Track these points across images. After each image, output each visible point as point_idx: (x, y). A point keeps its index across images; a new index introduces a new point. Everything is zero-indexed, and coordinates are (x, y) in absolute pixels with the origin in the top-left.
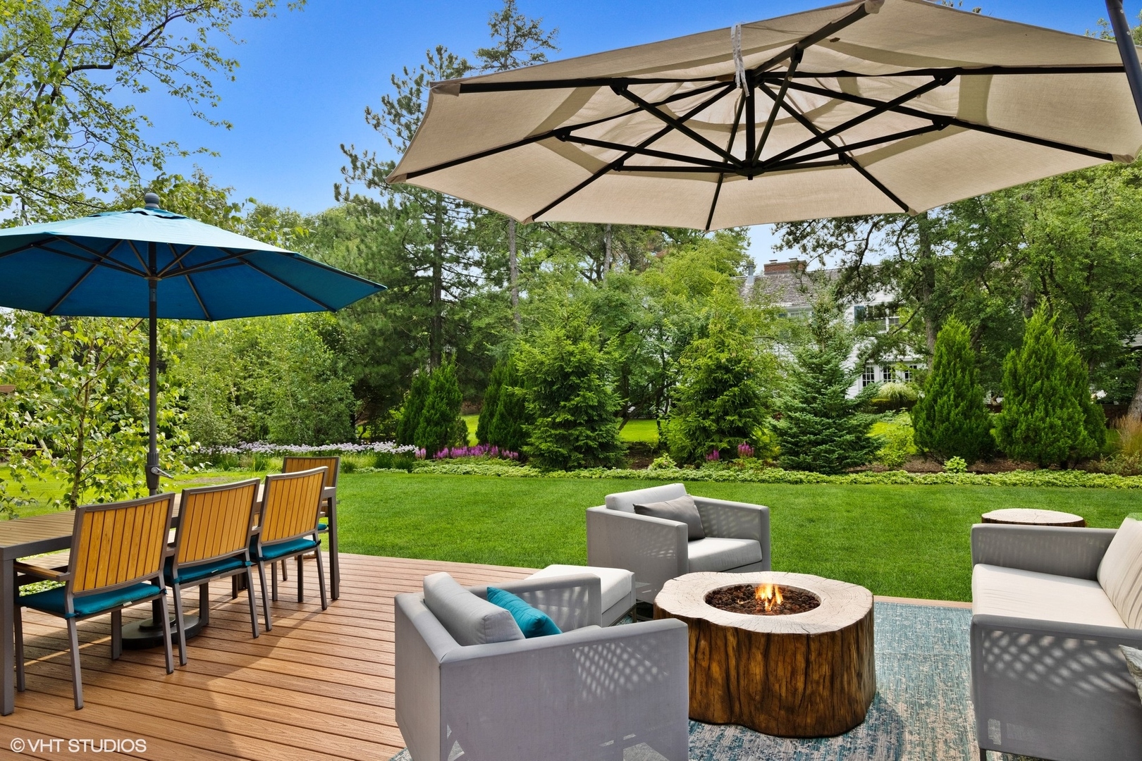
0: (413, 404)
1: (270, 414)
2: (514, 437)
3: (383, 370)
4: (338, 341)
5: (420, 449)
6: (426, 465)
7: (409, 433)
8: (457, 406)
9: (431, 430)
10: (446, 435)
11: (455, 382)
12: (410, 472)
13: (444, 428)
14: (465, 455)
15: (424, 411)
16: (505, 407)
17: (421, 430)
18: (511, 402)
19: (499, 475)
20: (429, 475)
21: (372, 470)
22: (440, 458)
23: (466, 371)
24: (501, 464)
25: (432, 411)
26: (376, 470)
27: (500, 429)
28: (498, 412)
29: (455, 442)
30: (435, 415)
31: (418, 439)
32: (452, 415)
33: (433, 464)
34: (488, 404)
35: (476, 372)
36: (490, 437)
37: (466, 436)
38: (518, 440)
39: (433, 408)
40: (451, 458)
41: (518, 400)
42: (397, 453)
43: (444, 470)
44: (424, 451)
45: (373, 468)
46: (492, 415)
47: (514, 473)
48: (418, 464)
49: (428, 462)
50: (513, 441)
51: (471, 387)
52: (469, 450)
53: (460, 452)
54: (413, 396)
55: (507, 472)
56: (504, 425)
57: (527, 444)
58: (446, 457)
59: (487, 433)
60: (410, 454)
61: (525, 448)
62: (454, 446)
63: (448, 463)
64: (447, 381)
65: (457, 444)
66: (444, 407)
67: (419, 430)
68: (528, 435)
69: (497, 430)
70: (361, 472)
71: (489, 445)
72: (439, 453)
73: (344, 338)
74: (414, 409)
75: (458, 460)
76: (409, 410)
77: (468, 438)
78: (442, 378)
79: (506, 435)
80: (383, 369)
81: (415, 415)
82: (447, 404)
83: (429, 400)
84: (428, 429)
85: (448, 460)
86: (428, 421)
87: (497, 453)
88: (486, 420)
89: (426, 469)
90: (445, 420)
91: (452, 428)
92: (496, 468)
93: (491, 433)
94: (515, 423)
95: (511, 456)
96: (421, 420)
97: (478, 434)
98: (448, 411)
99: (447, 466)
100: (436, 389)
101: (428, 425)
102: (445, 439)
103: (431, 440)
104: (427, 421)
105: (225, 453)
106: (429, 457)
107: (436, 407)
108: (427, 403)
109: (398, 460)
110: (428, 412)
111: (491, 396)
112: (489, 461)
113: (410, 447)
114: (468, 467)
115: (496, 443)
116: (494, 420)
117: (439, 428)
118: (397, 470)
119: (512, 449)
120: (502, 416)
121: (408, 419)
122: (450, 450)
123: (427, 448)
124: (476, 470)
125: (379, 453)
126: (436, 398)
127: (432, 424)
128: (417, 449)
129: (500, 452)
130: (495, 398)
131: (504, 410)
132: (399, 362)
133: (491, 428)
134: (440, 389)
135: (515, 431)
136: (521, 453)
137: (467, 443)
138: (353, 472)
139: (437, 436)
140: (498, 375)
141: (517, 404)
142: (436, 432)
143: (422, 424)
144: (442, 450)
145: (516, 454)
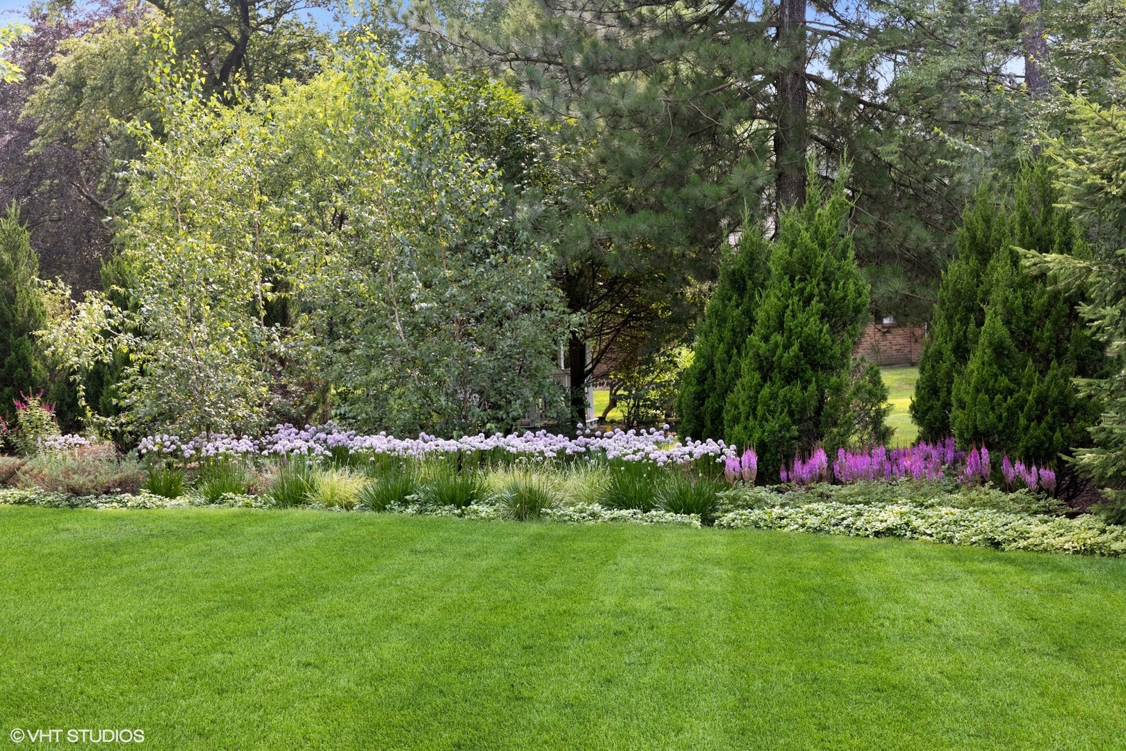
0: (725, 320)
1: (346, 351)
2: (1039, 419)
3: (643, 227)
4: (531, 154)
5: (739, 453)
6: (758, 503)
7: (711, 403)
8: (853, 321)
9: (774, 396)
10: (818, 410)
11: (846, 246)
12: (708, 521)
13: (812, 387)
14: (880, 473)
15: (754, 339)
16: (1007, 323)
17: (743, 395)
18: (1027, 308)
19: (996, 545)
20: (764, 535)
21: (594, 515)
22: (802, 482)
23: (880, 227)
24: (997, 507)
25: (777, 338)
26: (607, 514)
27: (992, 393)
28: (983, 339)
29: (848, 433)
30: (787, 347)
31: (736, 420)
32: (837, 350)
33: (778, 498)
34: (949, 319)
35: (910, 229)
36: (957, 417)
37: (881, 414)
38: (1052, 428)
39: (780, 326)
40: (835, 481)
41: (1055, 295)
42: (672, 465)
43: (813, 521)
44: (750, 457)
45: (596, 507)
46: (962, 352)
47: (1051, 540)
48: (734, 500)
49: (763, 492)
50: (1037, 431)
51: (895, 274)
52: (893, 458)
53: (863, 463)
54: (725, 298)
55: (1023, 535)
56: (1004, 381)
57: (1087, 442)
58: (820, 479)
59: (947, 405)
60: (710, 466)
61: (1087, 457)
62: (843, 443)
63: (824, 497)
64: (823, 246)
65: (854, 439)
66: (811, 324)
67: (739, 396)
68: (1089, 410)
69: (983, 396)
70: (562, 520)
71: (955, 442)
72: (798, 464)
73: (544, 148)
74: (727, 334)
75: (856, 488)
76: (713, 338)
77: (888, 421)
78: (806, 236)
79: (1012, 413)
80: (642, 224)
81: (728, 352)
82: (823, 315)
83: (767, 305)
84: (766, 391)
85: (825, 487)
86: (766, 369)
87: (987, 470)
88: (944, 366)
89: (756, 514)
90: (815, 366)
91: (837, 390)
92: (987, 521)
93: (962, 405)
94: (1043, 373)
95: (1031, 479)
96: (745, 364)
97: (918, 412)
98: (826, 338)
99: (820, 506)
100: (789, 272)
101: (764, 379)
102: (817, 424)
103: (773, 424)
104: (760, 368)
105: (212, 452)
106: (762, 478)
107: (789, 323)
108: (760, 315)
109: (672, 485)
110: (766, 339)
111: (957, 293)
112: (958, 497)
113: (711, 447)
114: (890, 515)
115: (977, 437)
116: (973, 365)
117: (797, 388)
118: (669, 516)
119: (1034, 457)
120: (999, 350)
121: (711, 366)
122: (831, 457)
123: (762, 449)
124: (917, 523)
125: (618, 462)
126: (787, 296)
127: (776, 375)
128: (731, 451)
129: (995, 466)
130: (972, 298)
131: (1003, 331)
132: (685, 202)
133: (962, 388)
134: (801, 269)
135: (1041, 400)
136: (1063, 470)
137: (883, 435)
138: (539, 516)
139: (791, 413)
140: (980, 226)
141: (1047, 314)
142: (787, 402)
143: (749, 377)
144: (806, 454)
145: (1048, 475)
